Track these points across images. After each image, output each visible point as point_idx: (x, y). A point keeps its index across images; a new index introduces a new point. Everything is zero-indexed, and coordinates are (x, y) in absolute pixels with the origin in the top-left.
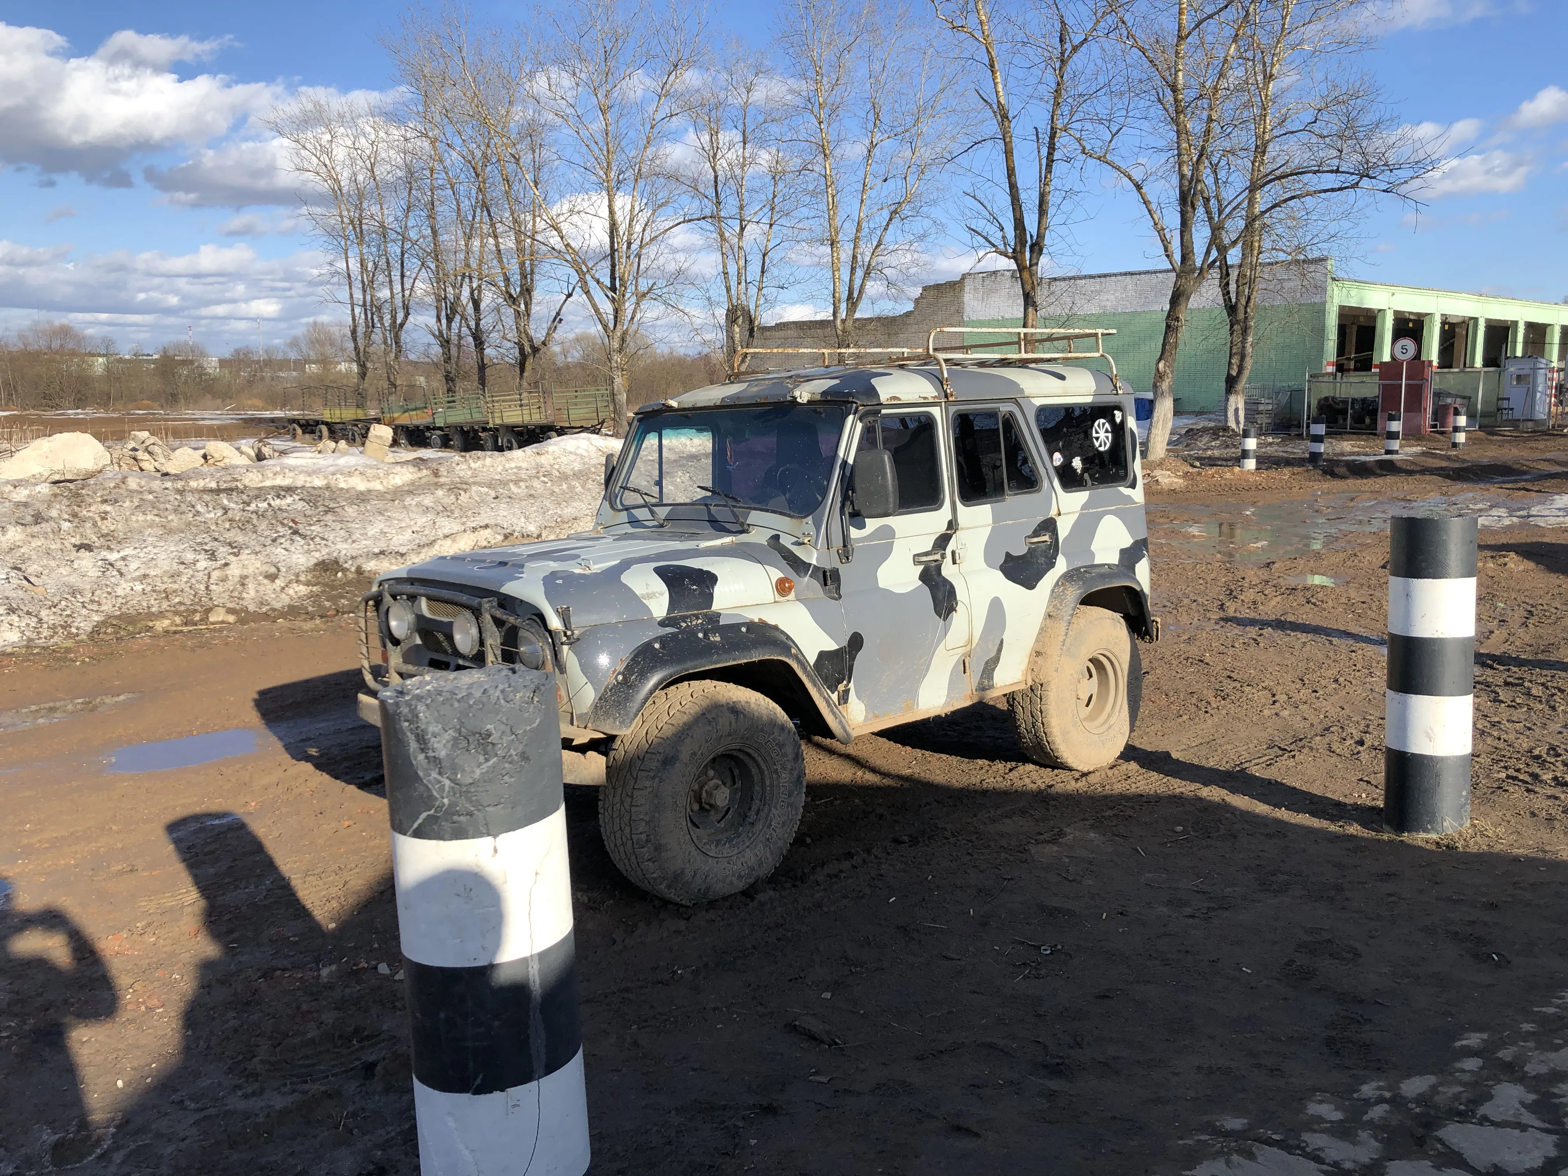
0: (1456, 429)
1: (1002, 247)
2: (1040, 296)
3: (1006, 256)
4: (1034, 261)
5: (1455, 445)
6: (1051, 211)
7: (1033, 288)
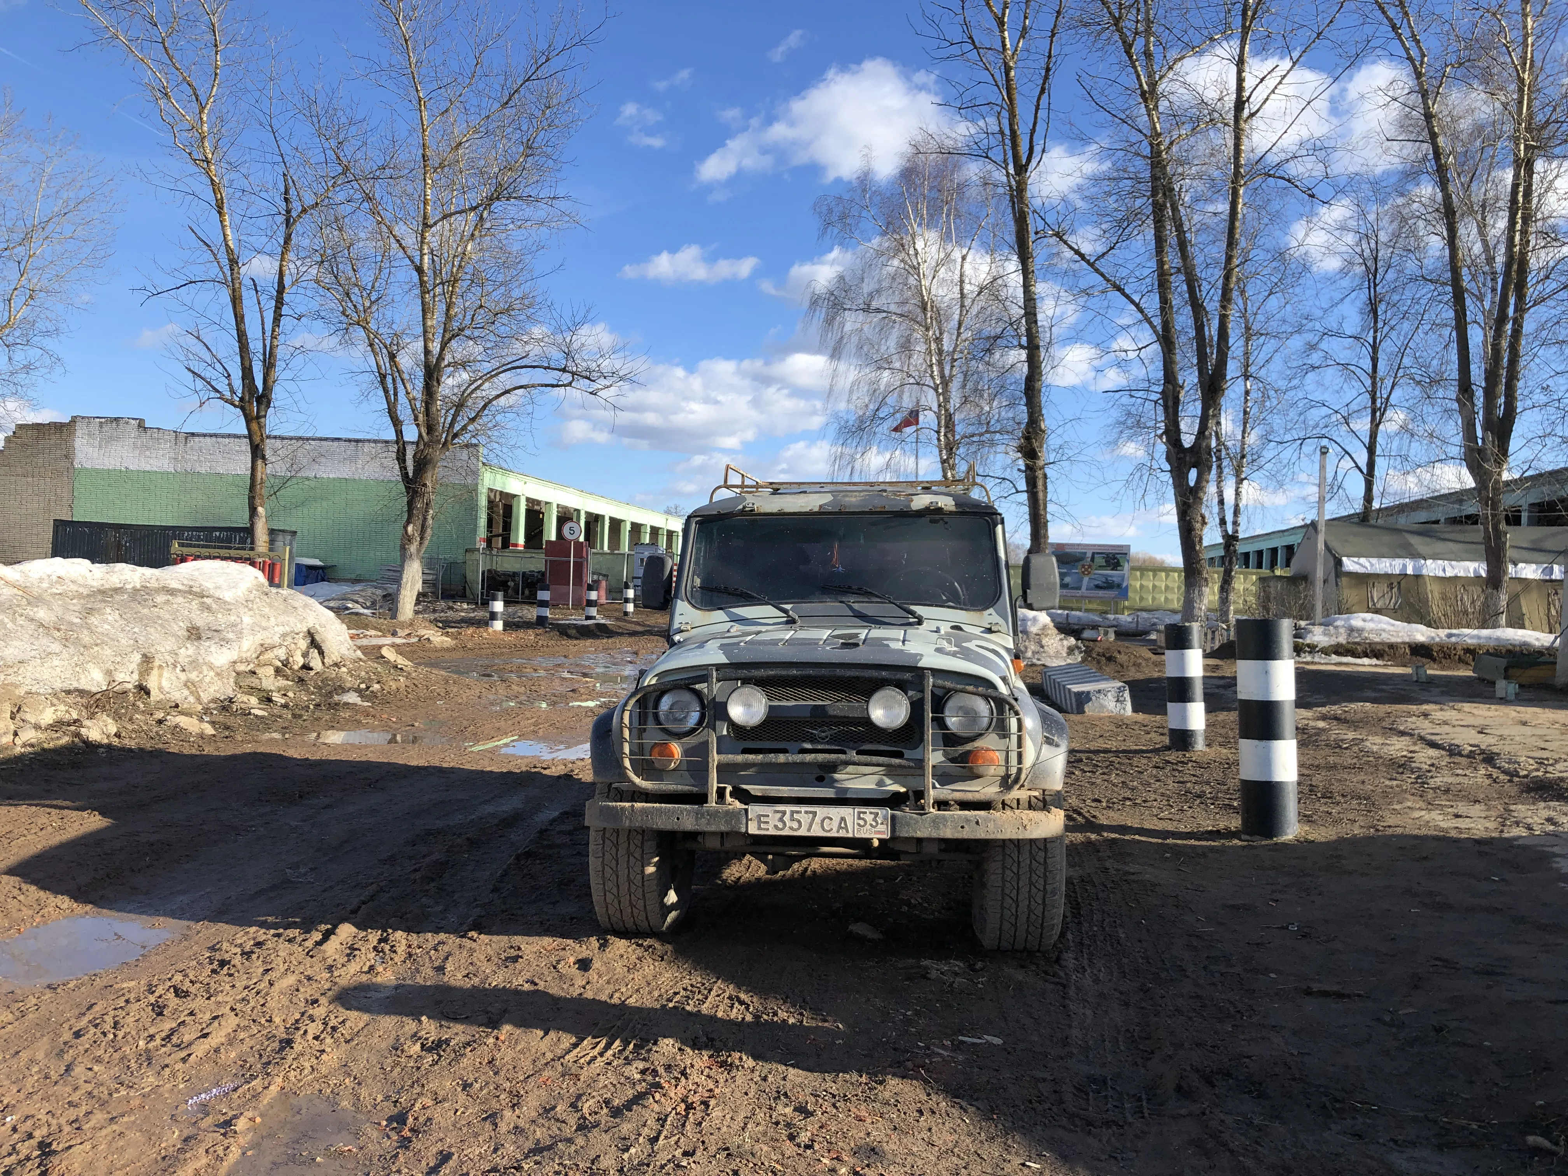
0: (627, 600)
1: (228, 394)
2: (269, 448)
3: (233, 404)
4: (263, 413)
5: (626, 613)
6: (280, 365)
7: (262, 440)
